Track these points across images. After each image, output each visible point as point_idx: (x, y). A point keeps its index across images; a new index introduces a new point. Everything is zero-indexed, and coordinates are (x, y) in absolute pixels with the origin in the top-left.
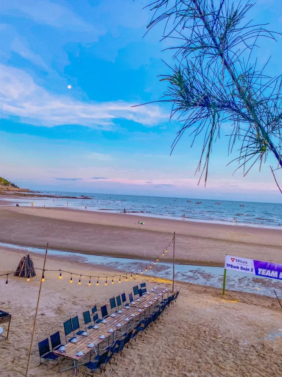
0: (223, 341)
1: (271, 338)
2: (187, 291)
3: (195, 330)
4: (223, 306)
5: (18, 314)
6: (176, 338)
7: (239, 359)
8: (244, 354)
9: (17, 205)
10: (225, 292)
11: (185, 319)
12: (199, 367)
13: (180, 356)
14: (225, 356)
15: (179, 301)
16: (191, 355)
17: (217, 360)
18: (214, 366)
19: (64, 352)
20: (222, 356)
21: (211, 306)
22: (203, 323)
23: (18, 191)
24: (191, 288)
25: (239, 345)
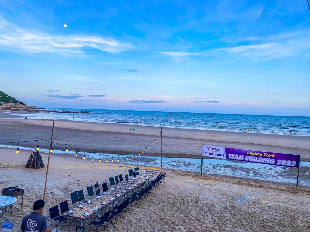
0: (202, 205)
1: (239, 202)
2: (173, 174)
3: (180, 199)
4: (201, 183)
5: (30, 194)
6: (165, 205)
7: (215, 216)
8: (219, 213)
9: (26, 118)
10: (202, 175)
11: (171, 193)
12: (185, 222)
13: (169, 216)
14: (205, 215)
15: (166, 181)
16: (177, 215)
17: (199, 218)
18: (196, 221)
19: (72, 214)
20: (202, 214)
21: (191, 183)
22: (186, 195)
23: (26, 108)
24: (175, 172)
25: (215, 207)
